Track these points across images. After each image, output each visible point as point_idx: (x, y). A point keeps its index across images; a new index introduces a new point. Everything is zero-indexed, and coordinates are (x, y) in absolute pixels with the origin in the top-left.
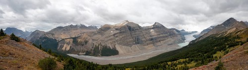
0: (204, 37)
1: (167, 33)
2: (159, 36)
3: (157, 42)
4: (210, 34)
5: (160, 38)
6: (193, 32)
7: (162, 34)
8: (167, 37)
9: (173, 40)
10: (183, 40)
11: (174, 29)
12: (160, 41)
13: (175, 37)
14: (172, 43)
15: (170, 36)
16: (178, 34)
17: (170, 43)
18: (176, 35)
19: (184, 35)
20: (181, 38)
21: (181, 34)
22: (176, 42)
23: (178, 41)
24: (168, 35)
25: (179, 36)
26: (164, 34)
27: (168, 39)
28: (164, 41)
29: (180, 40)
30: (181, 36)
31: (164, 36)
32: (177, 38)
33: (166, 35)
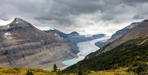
0: (114, 46)
1: (38, 40)
2: (21, 46)
3: (17, 58)
5: (24, 49)
7: (29, 41)
8: (38, 47)
9: (51, 54)
10: (75, 51)
11: (55, 31)
12: (23, 56)
13: (58, 47)
14: (50, 60)
15: (45, 47)
16: (62, 40)
17: (45, 59)
18: (58, 44)
19: (76, 43)
20: (70, 48)
21: (70, 41)
22: (59, 56)
23: (63, 54)
24: (41, 43)
25: (65, 44)
26: (33, 42)
27: (41, 51)
28: (33, 55)
29: (66, 53)
30: (69, 45)
31: (32, 45)
32: (60, 49)
33: (36, 43)
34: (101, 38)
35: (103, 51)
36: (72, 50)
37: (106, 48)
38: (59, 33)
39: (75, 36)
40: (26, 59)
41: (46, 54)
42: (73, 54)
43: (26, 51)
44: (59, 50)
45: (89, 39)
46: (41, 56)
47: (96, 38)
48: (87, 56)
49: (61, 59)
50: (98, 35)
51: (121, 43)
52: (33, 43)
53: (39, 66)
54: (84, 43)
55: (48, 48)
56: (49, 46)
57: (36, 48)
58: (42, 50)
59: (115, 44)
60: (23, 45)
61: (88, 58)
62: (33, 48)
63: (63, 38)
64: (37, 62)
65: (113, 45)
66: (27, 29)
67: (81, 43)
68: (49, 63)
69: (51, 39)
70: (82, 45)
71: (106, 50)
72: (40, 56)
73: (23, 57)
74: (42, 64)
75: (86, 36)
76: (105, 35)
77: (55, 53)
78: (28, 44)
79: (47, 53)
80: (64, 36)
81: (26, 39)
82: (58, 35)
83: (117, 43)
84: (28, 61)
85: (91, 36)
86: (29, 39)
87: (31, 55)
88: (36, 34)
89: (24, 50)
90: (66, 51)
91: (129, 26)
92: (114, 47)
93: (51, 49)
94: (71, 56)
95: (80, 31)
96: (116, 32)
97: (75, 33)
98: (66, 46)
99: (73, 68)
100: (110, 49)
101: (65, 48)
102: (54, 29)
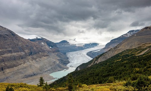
0: (109, 56)
1: (22, 49)
4: (123, 48)
6: (87, 46)
7: (10, 52)
8: (22, 57)
9: (37, 66)
10: (65, 62)
11: (42, 40)
13: (45, 58)
14: (35, 73)
15: (30, 57)
16: (50, 50)
17: (30, 72)
18: (46, 54)
19: (66, 53)
20: (59, 58)
21: (59, 51)
22: (46, 68)
23: (51, 66)
24: (26, 53)
25: (53, 54)
26: (15, 52)
27: (24, 63)
28: (15, 67)
29: (55, 64)
30: (57, 55)
31: (13, 56)
32: (48, 59)
33: (19, 53)
34: (93, 47)
35: (96, 62)
36: (62, 60)
37: (99, 59)
38: (46, 42)
39: (65, 45)
40: (6, 73)
41: (31, 66)
42: (62, 66)
43: (6, 63)
44: (46, 61)
45: (81, 48)
46: (25, 68)
47: (88, 48)
48: (78, 67)
49: (49, 71)
50: (91, 44)
51: (116, 53)
52: (16, 54)
53: (23, 80)
54: (74, 52)
55: (33, 59)
56: (35, 56)
57: (19, 59)
58: (26, 61)
59: (110, 55)
60: (2, 56)
61: (79, 69)
62: (15, 59)
63: (51, 47)
64: (20, 75)
65: (107, 55)
66: (8, 37)
67: (71, 53)
68: (35, 76)
69: (38, 49)
70: (72, 55)
71: (99, 60)
72: (23, 68)
73: (2, 70)
74: (26, 77)
75: (77, 45)
76: (98, 44)
77: (41, 64)
78: (9, 55)
79: (33, 64)
80: (52, 45)
81: (6, 48)
82: (46, 44)
83: (111, 52)
84: (8, 75)
85: (83, 45)
86: (10, 49)
87: (13, 67)
88: (20, 43)
89: (3, 61)
90: (54, 62)
91: (126, 34)
92: (108, 58)
93: (37, 60)
94: (61, 67)
95: (70, 40)
96: (111, 41)
97: (64, 42)
98: (55, 56)
99: (62, 81)
100: (103, 60)
101: (54, 58)
102: (41, 38)
